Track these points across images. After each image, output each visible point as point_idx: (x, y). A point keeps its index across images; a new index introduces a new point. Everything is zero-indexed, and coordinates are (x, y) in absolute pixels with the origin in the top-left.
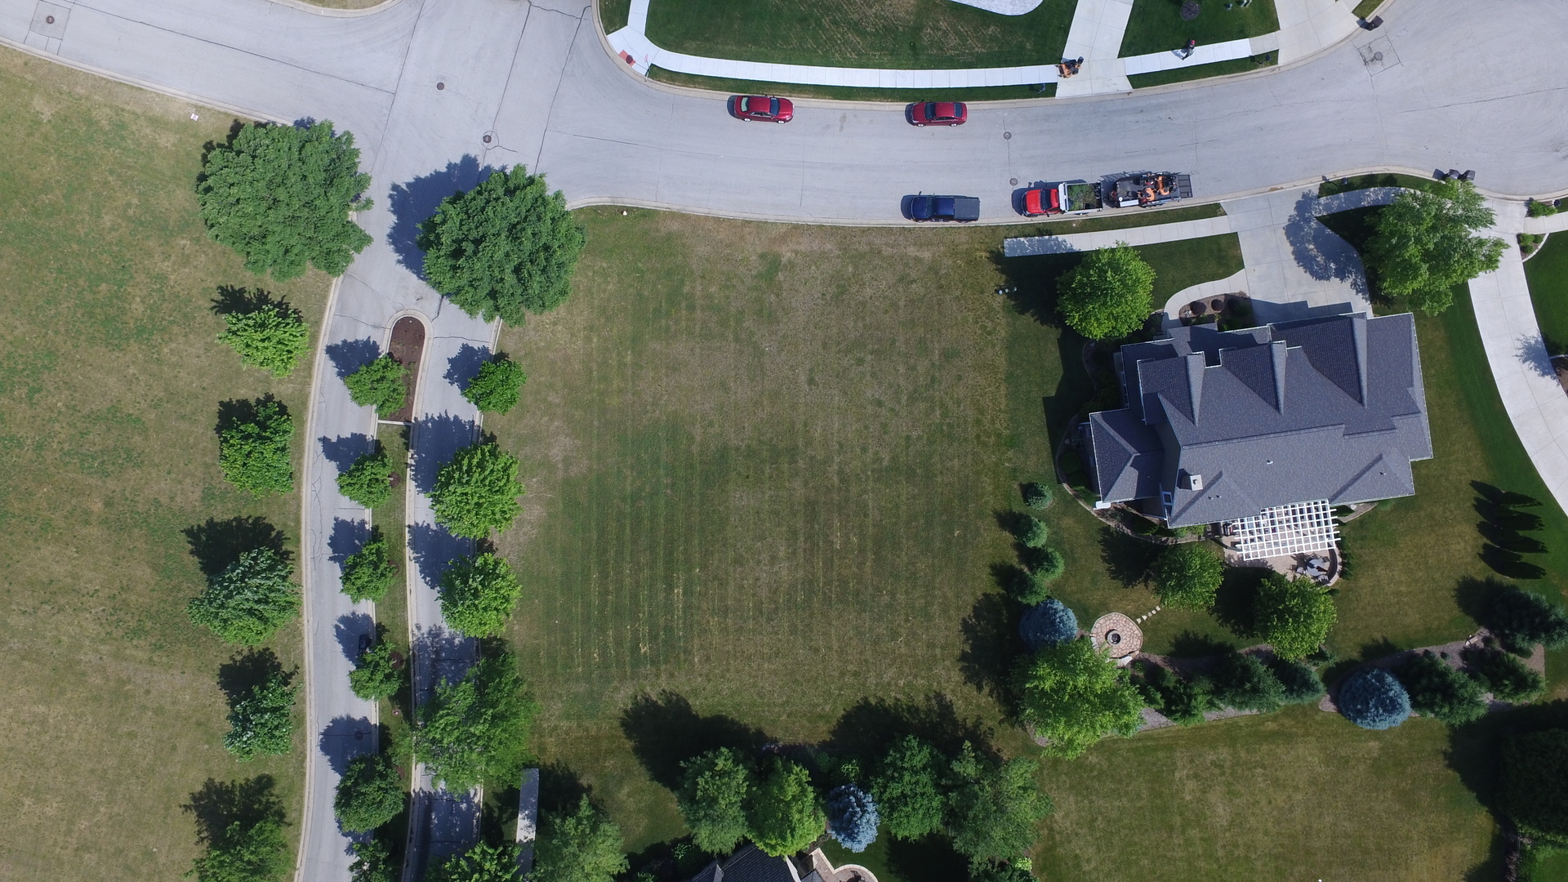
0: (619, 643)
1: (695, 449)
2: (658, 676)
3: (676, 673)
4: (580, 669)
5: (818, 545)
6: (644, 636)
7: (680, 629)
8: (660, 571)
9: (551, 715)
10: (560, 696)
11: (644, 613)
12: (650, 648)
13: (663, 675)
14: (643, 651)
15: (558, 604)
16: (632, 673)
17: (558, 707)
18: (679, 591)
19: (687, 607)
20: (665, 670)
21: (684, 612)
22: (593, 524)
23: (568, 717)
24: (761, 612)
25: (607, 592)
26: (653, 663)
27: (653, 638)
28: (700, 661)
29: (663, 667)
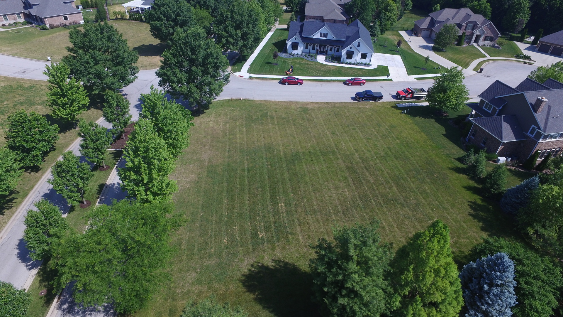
0: (243, 232)
1: (282, 153)
2: (274, 249)
3: (287, 247)
4: (212, 250)
5: (361, 182)
6: (261, 228)
7: (286, 223)
8: (268, 196)
9: (185, 283)
10: (195, 269)
11: (259, 216)
12: (266, 234)
13: (277, 248)
14: (260, 236)
15: (199, 216)
16: (253, 249)
17: (192, 277)
18: (281, 205)
19: (288, 212)
20: (279, 245)
21: (287, 214)
22: (225, 180)
23: (199, 283)
24: (338, 211)
25: (233, 208)
26: (269, 242)
27: (267, 228)
28: (303, 239)
29: (276, 244)
